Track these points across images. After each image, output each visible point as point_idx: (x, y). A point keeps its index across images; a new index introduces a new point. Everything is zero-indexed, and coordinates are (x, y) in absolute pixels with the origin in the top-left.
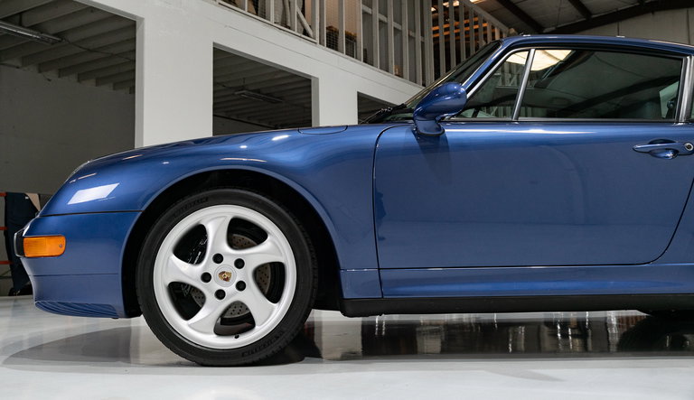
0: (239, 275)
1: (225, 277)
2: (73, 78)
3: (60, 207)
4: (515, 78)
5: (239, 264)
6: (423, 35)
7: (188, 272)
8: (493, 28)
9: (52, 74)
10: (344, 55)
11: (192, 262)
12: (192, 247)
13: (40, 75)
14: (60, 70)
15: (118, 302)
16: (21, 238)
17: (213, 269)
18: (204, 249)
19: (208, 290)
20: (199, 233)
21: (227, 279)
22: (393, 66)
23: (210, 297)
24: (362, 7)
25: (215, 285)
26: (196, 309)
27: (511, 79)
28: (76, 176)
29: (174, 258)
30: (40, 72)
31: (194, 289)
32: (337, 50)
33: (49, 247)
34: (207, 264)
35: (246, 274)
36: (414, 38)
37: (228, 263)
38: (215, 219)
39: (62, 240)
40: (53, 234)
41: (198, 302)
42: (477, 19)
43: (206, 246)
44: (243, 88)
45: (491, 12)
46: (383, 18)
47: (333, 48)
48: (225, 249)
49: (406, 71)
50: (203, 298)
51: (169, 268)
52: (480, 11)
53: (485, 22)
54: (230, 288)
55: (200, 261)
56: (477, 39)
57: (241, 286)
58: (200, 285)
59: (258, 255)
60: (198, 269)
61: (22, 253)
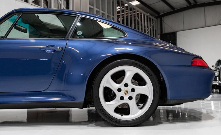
4: (149, 30)
6: (113, 15)
8: (141, 13)
24: (89, 6)
27: (147, 30)
36: (110, 16)
42: (134, 11)
45: (140, 8)
46: (98, 10)
52: (136, 8)
53: (138, 11)
56: (135, 17)
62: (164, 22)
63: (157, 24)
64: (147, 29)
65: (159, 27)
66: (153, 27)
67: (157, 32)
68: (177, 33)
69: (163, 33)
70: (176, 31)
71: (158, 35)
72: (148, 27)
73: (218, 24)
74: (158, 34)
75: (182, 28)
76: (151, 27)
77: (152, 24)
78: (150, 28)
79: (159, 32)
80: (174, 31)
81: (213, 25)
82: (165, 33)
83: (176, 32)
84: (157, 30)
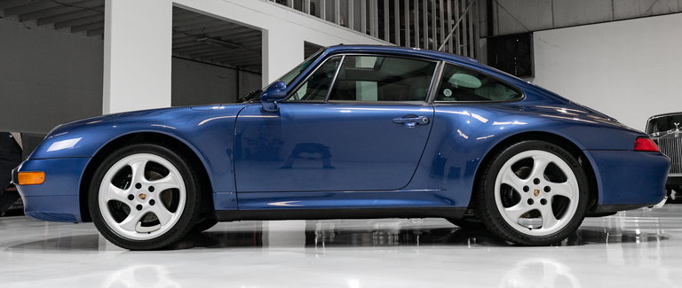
0: (151, 196)
1: (143, 197)
2: (51, 26)
3: (41, 154)
4: (458, 24)
5: (151, 189)
7: (120, 194)
9: (32, 23)
10: (292, 9)
11: (123, 188)
12: (123, 179)
13: (21, 23)
14: (39, 20)
15: (77, 212)
16: (16, 173)
17: (135, 192)
18: (130, 180)
19: (132, 205)
20: (127, 170)
21: (144, 199)
22: (338, 17)
23: (133, 209)
25: (136, 202)
26: (125, 216)
27: (453, 26)
28: (53, 134)
29: (111, 185)
30: (21, 21)
31: (124, 204)
32: (286, 5)
33: (35, 178)
34: (132, 190)
35: (155, 196)
37: (145, 189)
38: (137, 162)
39: (42, 175)
40: (37, 170)
41: (127, 212)
43: (131, 178)
44: (204, 36)
47: (282, 3)
48: (143, 180)
49: (351, 22)
50: (129, 209)
51: (108, 191)
54: (145, 204)
55: (127, 188)
57: (152, 202)
58: (127, 202)
59: (163, 184)
60: (126, 193)
61: (17, 183)
62: (497, 3)
63: (477, 7)
64: (453, 22)
65: (484, 17)
66: (467, 16)
67: (477, 30)
68: (536, 35)
69: (496, 33)
70: (531, 30)
71: (481, 40)
72: (453, 18)
73: (649, 13)
74: (481, 38)
75: (548, 22)
76: (464, 17)
77: (463, 10)
78: (459, 21)
79: (484, 30)
80: (526, 31)
81: (633, 15)
82: (501, 33)
83: (532, 32)
84: (478, 25)
